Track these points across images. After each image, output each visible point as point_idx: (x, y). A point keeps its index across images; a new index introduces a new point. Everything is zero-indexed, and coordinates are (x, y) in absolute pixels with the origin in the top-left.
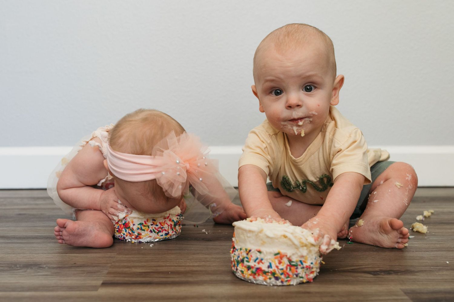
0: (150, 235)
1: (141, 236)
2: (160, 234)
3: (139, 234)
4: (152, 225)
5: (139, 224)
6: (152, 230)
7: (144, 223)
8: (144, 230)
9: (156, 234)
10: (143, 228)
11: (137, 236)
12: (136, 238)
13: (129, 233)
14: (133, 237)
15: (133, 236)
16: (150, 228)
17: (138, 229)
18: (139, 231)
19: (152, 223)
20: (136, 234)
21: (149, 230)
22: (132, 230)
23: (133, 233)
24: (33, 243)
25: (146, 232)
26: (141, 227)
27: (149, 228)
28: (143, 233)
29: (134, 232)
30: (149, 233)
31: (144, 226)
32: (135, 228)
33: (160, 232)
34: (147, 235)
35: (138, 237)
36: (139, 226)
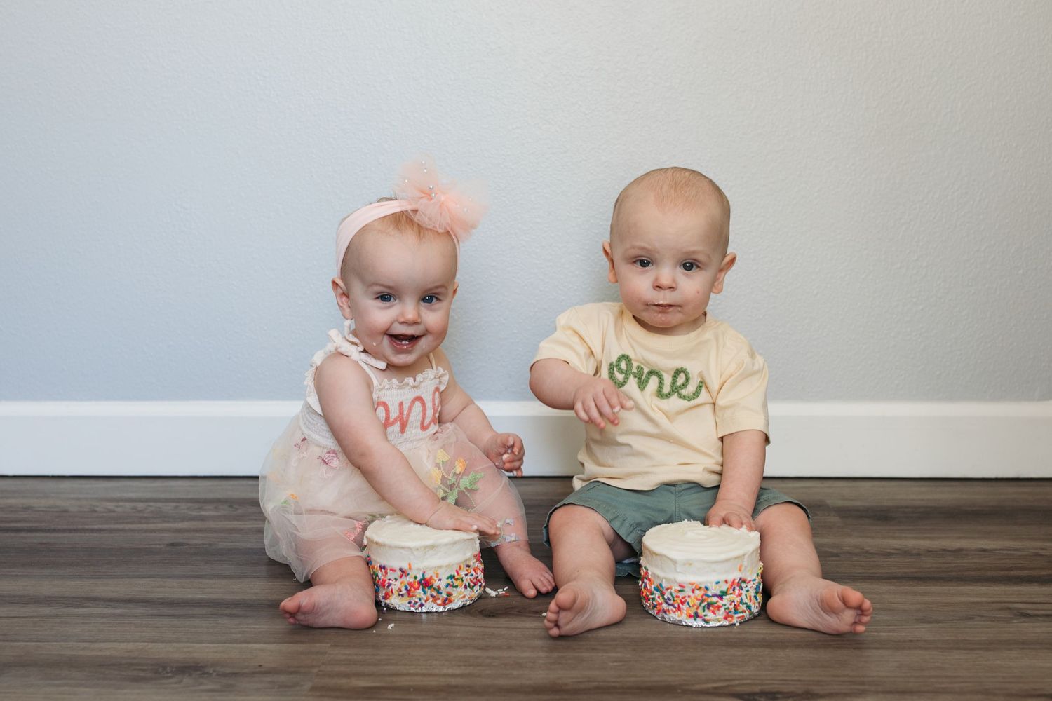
1: (452, 597)
3: (449, 594)
4: (466, 575)
5: (448, 578)
7: (456, 574)
8: (456, 587)
10: (456, 583)
11: (447, 599)
12: (444, 603)
13: (432, 596)
14: (439, 602)
15: (439, 599)
16: (465, 582)
17: (448, 585)
18: (449, 589)
19: (467, 573)
20: (444, 595)
22: (438, 590)
23: (440, 595)
24: (193, 616)
25: (459, 589)
27: (463, 581)
28: (455, 592)
29: (441, 593)
30: (463, 589)
31: (457, 579)
32: (443, 584)
33: (475, 584)
34: (460, 594)
35: (447, 601)
36: (449, 581)
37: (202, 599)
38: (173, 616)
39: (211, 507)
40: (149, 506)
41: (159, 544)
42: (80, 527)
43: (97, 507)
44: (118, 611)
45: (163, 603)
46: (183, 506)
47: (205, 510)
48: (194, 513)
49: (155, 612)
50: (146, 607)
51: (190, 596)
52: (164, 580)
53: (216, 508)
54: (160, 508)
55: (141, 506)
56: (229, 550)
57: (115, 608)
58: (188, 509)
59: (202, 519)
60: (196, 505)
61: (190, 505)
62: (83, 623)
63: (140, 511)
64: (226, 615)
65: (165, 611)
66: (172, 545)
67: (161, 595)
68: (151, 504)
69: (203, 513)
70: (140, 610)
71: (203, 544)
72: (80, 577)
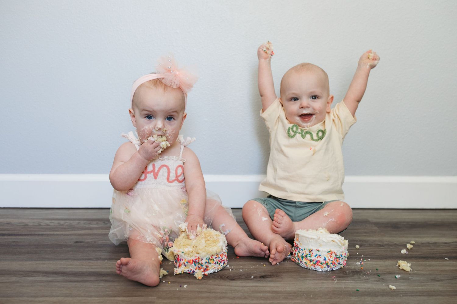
0: (215, 267)
1: (208, 268)
2: (221, 264)
3: (207, 267)
4: (216, 258)
5: (206, 259)
6: (216, 262)
7: (210, 258)
8: (211, 263)
9: (218, 265)
10: (210, 262)
11: (206, 269)
12: (205, 270)
13: (199, 267)
14: (202, 270)
15: (202, 269)
16: (215, 261)
17: (206, 262)
18: (207, 264)
19: (216, 257)
20: (204, 267)
21: (214, 262)
22: (202, 264)
23: (202, 267)
25: (212, 264)
26: (208, 261)
27: (214, 261)
28: (210, 266)
29: (203, 266)
30: (214, 265)
31: (211, 260)
32: (204, 262)
33: (221, 262)
34: (212, 267)
35: (206, 270)
36: (207, 261)
37: (91, 272)
38: (77, 281)
39: (95, 223)
40: (66, 222)
41: (70, 242)
42: (33, 233)
43: (41, 222)
44: (50, 279)
45: (72, 274)
46: (82, 222)
47: (92, 224)
48: (87, 226)
49: (68, 279)
50: (63, 276)
51: (85, 270)
52: (73, 261)
53: (97, 223)
54: (71, 223)
55: (62, 222)
56: (104, 245)
57: (48, 277)
58: (84, 224)
59: (91, 229)
60: (88, 222)
61: (85, 222)
62: (32, 286)
63: (62, 225)
64: (103, 281)
65: (73, 278)
66: (77, 242)
67: (71, 270)
68: (67, 221)
69: (91, 226)
70: (61, 278)
71: (92, 242)
72: (31, 260)
